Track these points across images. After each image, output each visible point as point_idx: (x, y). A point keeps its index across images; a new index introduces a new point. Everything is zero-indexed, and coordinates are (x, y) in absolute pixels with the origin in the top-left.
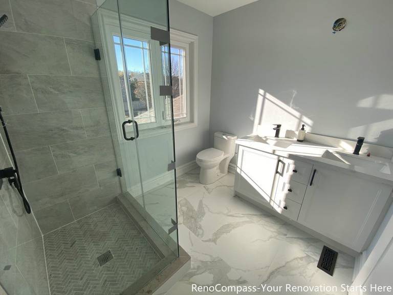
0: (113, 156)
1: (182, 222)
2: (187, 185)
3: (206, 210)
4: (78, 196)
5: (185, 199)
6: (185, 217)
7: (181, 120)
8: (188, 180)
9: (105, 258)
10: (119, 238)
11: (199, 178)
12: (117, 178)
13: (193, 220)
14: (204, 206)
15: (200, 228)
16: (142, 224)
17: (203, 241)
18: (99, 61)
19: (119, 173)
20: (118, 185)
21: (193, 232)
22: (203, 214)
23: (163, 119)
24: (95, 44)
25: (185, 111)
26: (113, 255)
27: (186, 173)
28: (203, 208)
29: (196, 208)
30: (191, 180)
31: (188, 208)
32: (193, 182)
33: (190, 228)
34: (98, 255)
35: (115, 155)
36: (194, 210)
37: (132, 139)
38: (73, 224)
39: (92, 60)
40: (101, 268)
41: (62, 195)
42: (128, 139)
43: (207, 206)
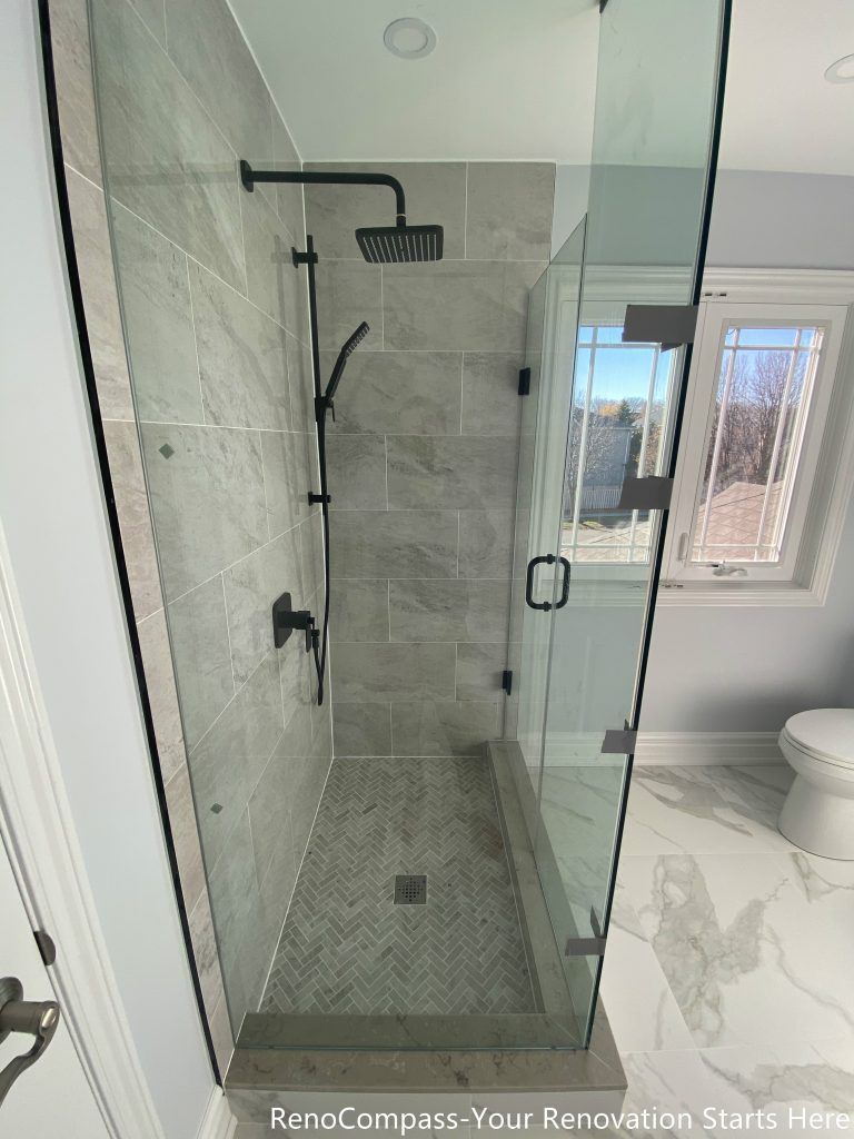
0: (503, 634)
1: (649, 936)
2: (718, 811)
3: (767, 950)
4: (411, 705)
5: (691, 859)
6: (666, 925)
7: (748, 569)
8: (727, 795)
9: (410, 890)
10: (454, 860)
11: (780, 809)
12: (501, 693)
13: (695, 957)
14: (764, 931)
15: (715, 1006)
16: (520, 857)
17: (705, 1061)
18: (525, 397)
19: (507, 681)
20: (498, 713)
21: (682, 1001)
22: (751, 962)
23: (680, 558)
24: (525, 356)
25: (776, 541)
26: (428, 896)
27: (727, 767)
28: (758, 938)
29: (726, 919)
30: (741, 802)
31: (691, 898)
32: (746, 815)
33: (673, 978)
34: (399, 871)
35: (508, 633)
36: (715, 924)
37: (546, 607)
38: (386, 761)
39: (511, 395)
40: (393, 908)
41: (383, 689)
42: (534, 606)
43: (776, 940)
